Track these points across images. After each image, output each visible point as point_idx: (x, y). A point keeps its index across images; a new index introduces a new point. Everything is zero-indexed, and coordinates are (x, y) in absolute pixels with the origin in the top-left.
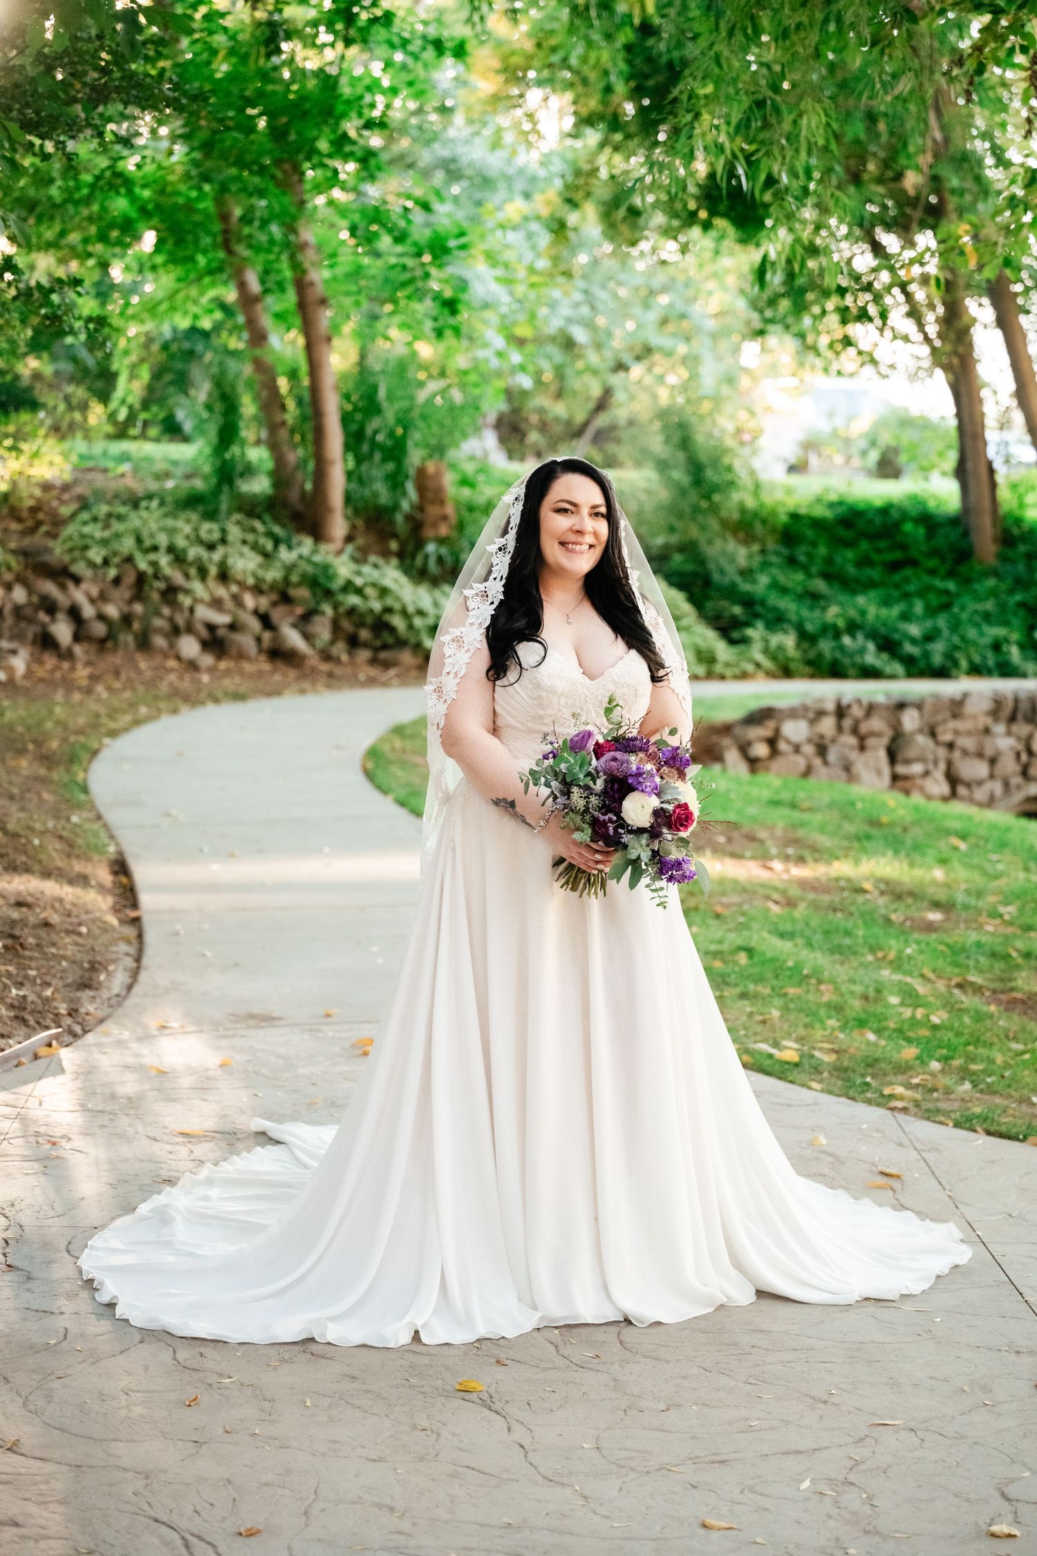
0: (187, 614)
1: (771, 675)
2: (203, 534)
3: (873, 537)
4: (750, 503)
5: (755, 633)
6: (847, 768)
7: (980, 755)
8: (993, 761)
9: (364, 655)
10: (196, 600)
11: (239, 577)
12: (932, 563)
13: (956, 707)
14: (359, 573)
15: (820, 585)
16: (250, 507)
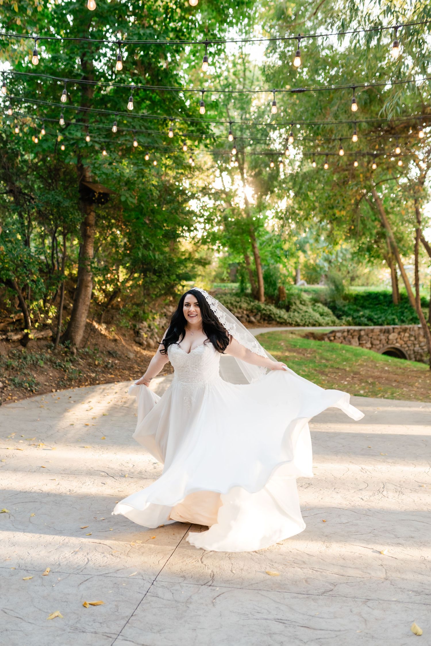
1: (346, 325)
2: (237, 300)
3: (373, 299)
4: (347, 293)
5: (344, 317)
6: (350, 342)
7: (377, 339)
8: (380, 341)
9: (266, 322)
11: (243, 308)
12: (385, 304)
13: (372, 331)
14: (266, 307)
15: (359, 308)
16: (247, 295)
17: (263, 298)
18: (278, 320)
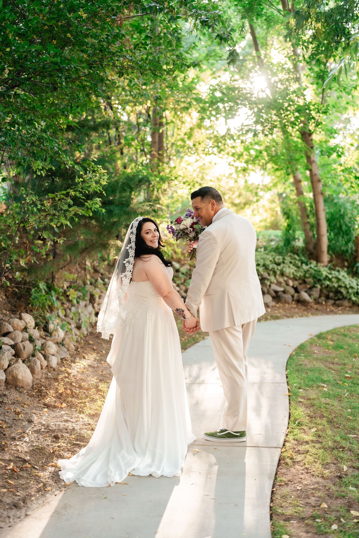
0: (268, 287)
2: (277, 261)
9: (331, 302)
10: (271, 282)
11: (288, 275)
14: (330, 274)
16: (295, 251)
17: (326, 258)
18: (354, 298)
